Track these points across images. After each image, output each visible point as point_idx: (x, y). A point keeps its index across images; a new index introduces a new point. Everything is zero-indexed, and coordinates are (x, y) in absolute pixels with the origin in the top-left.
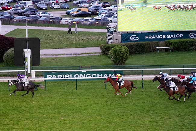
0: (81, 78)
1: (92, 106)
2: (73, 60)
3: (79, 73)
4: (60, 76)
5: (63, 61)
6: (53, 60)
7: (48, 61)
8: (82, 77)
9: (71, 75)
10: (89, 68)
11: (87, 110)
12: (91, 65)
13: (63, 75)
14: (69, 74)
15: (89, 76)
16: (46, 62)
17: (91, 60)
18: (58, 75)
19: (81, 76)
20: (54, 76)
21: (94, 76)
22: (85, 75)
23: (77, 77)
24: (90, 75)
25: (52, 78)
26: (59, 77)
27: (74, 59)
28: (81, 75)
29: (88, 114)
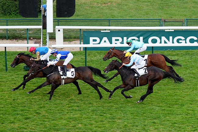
0: (163, 45)
1: (186, 106)
2: (147, 6)
3: (160, 33)
4: (118, 40)
5: (125, 7)
6: (104, 5)
7: (92, 7)
8: (165, 42)
9: (141, 38)
10: (181, 23)
11: (173, 114)
12: (185, 15)
13: (125, 38)
14: (138, 35)
15: (180, 41)
16: (88, 8)
17: (186, 5)
18: (114, 39)
19: (163, 41)
20: (105, 39)
21: (192, 41)
22: (171, 38)
23: (154, 41)
24: (183, 38)
25: (99, 43)
26: (116, 42)
27: (149, 4)
28: (163, 38)
29: (175, 123)
